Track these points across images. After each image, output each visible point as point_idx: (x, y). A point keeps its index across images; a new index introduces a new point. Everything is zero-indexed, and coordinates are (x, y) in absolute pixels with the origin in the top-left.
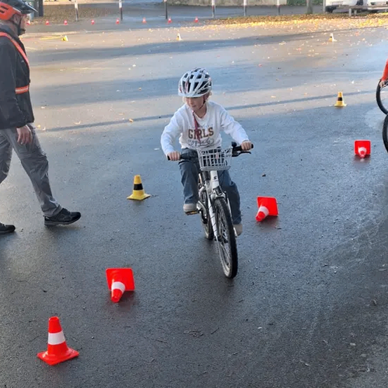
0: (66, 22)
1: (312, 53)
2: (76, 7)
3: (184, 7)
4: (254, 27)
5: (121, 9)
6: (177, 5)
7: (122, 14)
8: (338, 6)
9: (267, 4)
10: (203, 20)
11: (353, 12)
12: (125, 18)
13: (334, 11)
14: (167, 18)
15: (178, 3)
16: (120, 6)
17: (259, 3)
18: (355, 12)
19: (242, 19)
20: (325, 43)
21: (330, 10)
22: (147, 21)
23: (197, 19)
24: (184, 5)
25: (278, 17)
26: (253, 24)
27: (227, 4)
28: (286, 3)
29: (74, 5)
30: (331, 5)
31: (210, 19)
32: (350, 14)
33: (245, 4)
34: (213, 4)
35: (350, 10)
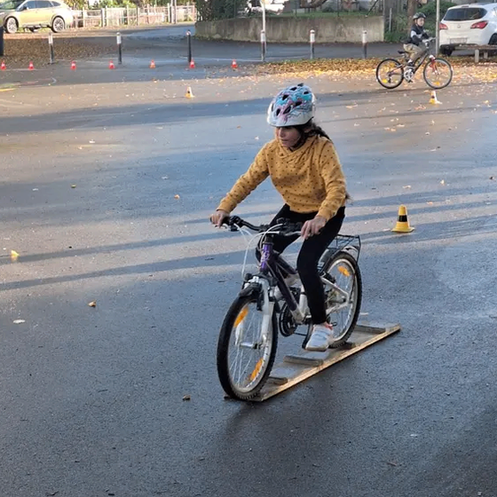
0: (31, 65)
1: (394, 125)
2: (51, 42)
3: (225, 43)
4: (318, 78)
5: (120, 45)
6: (215, 41)
7: (120, 53)
8: (458, 45)
9: (353, 40)
10: (244, 64)
11: (481, 55)
12: (126, 60)
13: (453, 53)
14: (190, 60)
15: (217, 36)
16: (119, 42)
17: (342, 39)
18: (486, 56)
19: (305, 63)
20: (420, 107)
21: (447, 51)
22: (157, 66)
23: (234, 63)
24: (226, 40)
25: (362, 62)
26: (319, 73)
27: (291, 40)
28: (382, 40)
29: (47, 40)
30: (448, 43)
31: (256, 64)
32: (477, 58)
33: (312, 40)
34: (263, 39)
35: (477, 52)
